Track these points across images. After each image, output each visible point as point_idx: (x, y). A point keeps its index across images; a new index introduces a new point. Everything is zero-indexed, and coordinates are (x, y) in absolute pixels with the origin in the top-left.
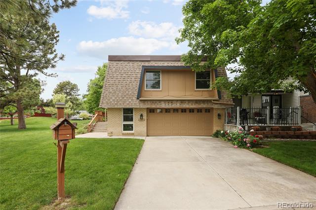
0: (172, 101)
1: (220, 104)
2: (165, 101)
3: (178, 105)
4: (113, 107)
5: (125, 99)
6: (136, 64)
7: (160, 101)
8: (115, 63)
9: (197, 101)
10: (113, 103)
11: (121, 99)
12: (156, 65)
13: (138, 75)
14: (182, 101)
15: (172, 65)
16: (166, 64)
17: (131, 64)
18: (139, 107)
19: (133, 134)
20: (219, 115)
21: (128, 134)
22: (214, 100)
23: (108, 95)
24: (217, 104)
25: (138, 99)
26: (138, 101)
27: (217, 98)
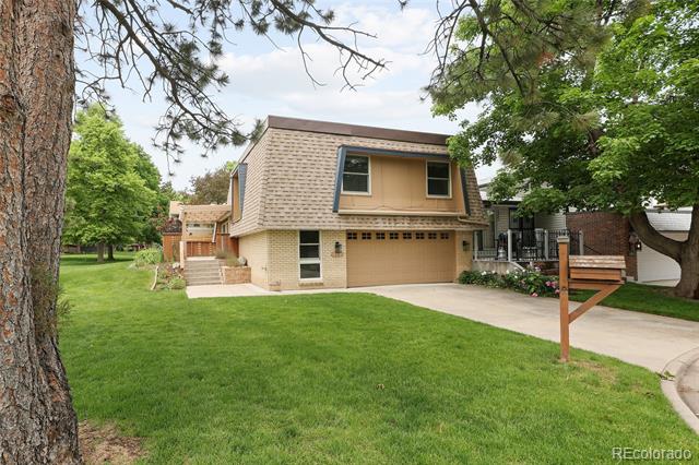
0: (395, 217)
1: (470, 224)
2: (384, 216)
3: (406, 225)
4: (287, 228)
5: (310, 211)
6: (325, 139)
7: (375, 216)
8: (283, 134)
9: (435, 219)
10: (286, 219)
11: (302, 211)
12: (361, 145)
13: (331, 163)
14: (412, 218)
15: (390, 147)
16: (379, 144)
17: (315, 137)
18: (337, 228)
19: (322, 284)
20: (465, 243)
21: (312, 284)
22: (461, 218)
23: (275, 202)
24: (465, 223)
25: (335, 211)
26: (336, 215)
27: (464, 213)
